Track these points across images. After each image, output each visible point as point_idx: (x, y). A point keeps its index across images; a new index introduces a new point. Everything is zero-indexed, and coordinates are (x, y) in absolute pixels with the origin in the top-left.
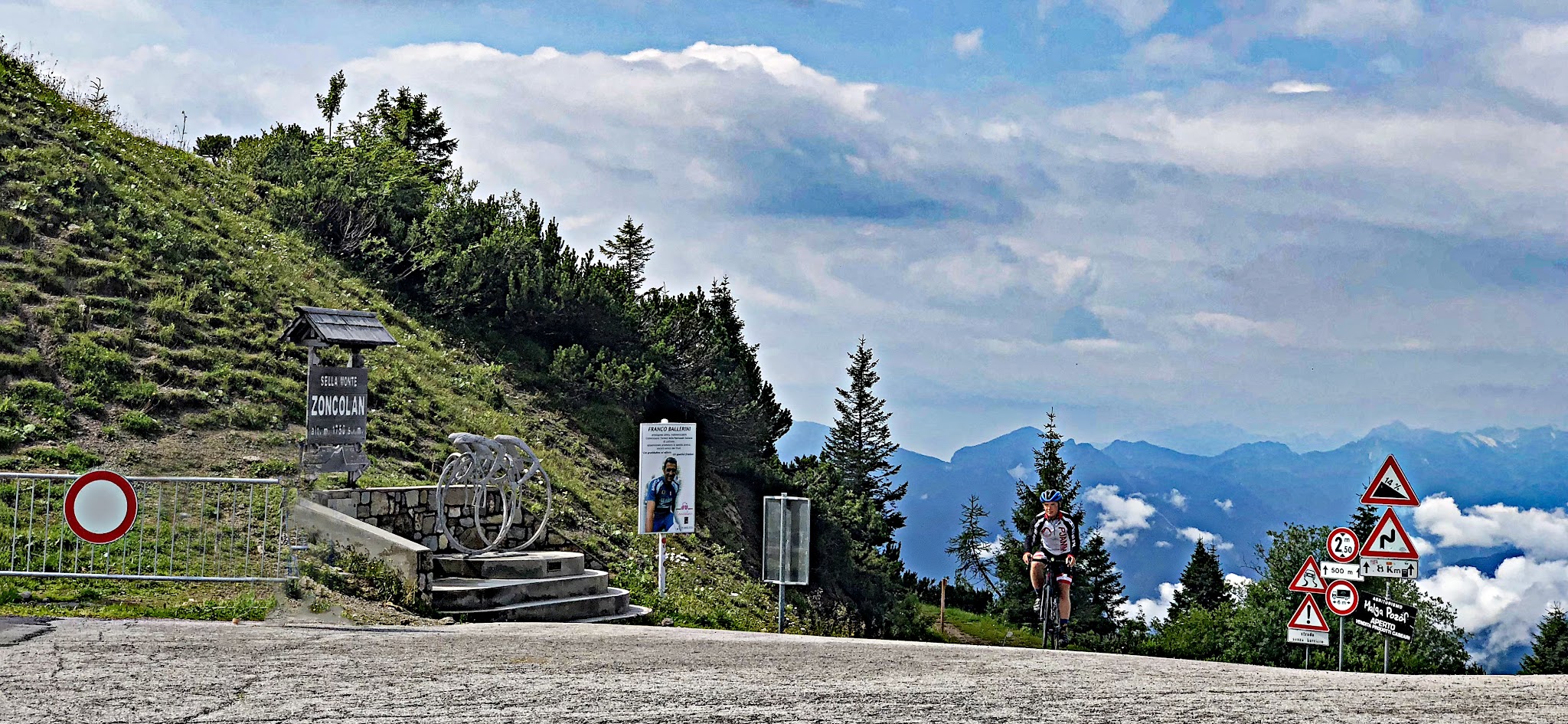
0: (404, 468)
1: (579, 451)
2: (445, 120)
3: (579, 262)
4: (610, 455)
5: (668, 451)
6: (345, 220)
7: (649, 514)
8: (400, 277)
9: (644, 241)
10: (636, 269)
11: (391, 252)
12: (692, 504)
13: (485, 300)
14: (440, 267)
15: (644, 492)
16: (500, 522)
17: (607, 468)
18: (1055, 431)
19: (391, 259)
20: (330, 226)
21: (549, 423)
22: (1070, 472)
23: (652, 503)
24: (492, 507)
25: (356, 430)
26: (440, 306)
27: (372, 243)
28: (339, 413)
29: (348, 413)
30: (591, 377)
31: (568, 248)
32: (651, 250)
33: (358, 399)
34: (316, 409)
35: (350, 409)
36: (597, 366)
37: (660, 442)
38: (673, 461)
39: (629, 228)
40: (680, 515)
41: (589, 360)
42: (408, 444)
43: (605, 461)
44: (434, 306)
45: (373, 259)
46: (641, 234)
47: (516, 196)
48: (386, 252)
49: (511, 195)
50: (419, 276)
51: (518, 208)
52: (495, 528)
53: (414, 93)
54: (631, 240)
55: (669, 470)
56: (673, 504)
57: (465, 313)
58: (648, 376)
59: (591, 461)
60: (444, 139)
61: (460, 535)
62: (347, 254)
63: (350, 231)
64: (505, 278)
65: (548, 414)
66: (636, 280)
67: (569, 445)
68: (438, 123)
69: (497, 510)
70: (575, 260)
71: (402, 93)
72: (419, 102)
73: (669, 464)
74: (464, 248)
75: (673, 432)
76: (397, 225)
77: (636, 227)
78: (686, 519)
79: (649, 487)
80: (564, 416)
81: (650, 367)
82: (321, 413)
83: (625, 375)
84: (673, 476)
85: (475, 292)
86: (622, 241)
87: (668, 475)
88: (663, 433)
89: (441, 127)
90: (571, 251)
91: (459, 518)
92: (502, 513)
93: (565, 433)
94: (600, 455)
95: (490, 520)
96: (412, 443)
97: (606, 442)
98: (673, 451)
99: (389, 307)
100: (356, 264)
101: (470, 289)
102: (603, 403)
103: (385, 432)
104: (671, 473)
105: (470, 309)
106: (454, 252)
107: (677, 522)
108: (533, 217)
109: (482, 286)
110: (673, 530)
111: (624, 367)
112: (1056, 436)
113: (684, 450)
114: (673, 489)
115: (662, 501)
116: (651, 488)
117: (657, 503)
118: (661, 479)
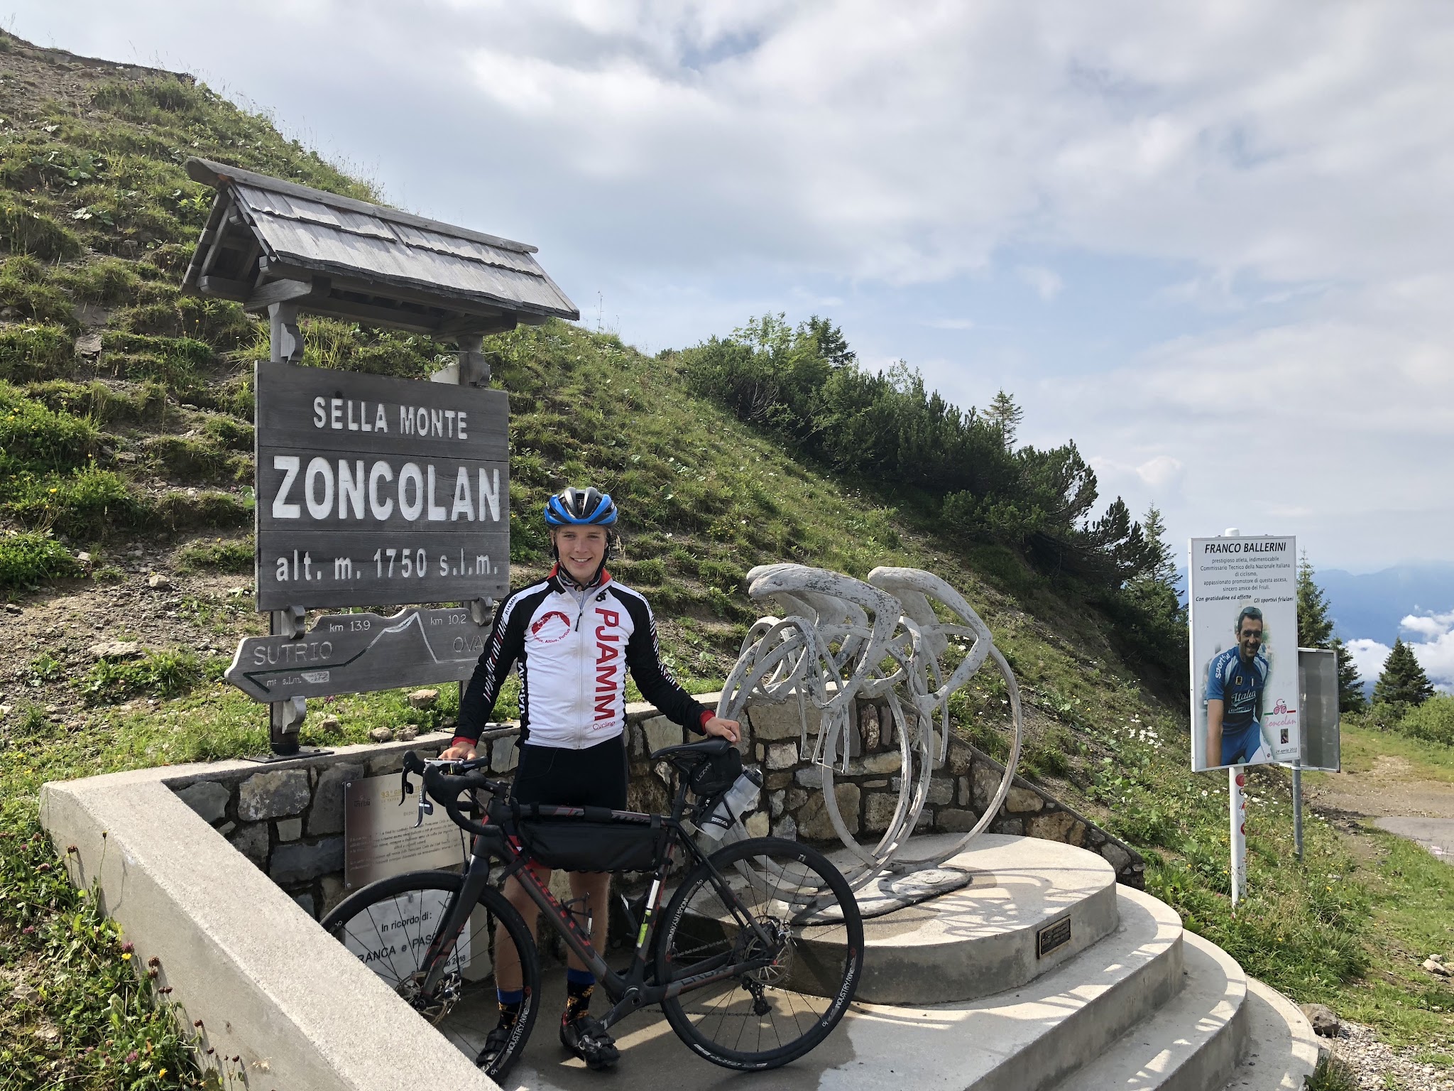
0: (709, 638)
1: (974, 589)
2: (845, 338)
3: (962, 419)
4: (1002, 591)
5: (1245, 593)
6: (753, 393)
7: (1213, 728)
8: (803, 439)
9: (1015, 408)
10: (1009, 432)
11: (793, 417)
12: (1293, 703)
13: (878, 456)
14: (837, 428)
15: (1200, 682)
16: (894, 767)
17: (1002, 604)
18: (1307, 562)
19: (793, 423)
20: (740, 396)
21: (943, 563)
22: (1321, 592)
23: (1217, 706)
24: (874, 735)
25: (471, 561)
26: (839, 462)
27: (777, 410)
28: (396, 510)
29: (437, 514)
30: (982, 521)
31: (952, 406)
32: (1020, 416)
33: (473, 478)
34: (296, 497)
35: (445, 500)
36: (985, 510)
37: (1229, 575)
38: (1254, 615)
39: (1002, 398)
40: (1272, 724)
41: (976, 504)
42: (726, 590)
43: (999, 597)
44: (832, 462)
45: (777, 424)
46: (1011, 402)
47: (903, 364)
48: (788, 417)
49: (898, 364)
50: (819, 436)
51: (905, 376)
52: (883, 783)
53: (821, 319)
54: (1004, 406)
55: (1248, 633)
56: (1258, 703)
57: (861, 468)
58: (1034, 516)
59: (987, 599)
60: (846, 351)
61: (797, 809)
62: (755, 421)
63: (757, 400)
64: (897, 436)
65: (940, 554)
66: (1010, 441)
67: (963, 583)
68: (841, 341)
69: (886, 741)
70: (959, 416)
71: (813, 319)
72: (826, 326)
73: (1247, 620)
74: (858, 411)
75: (1252, 554)
76: (799, 397)
77: (1008, 396)
78: (1284, 736)
79: (1211, 670)
80: (955, 556)
81: (1036, 508)
82: (320, 512)
83: (1013, 515)
84: (1256, 646)
85: (869, 449)
86: (997, 408)
87: (1246, 644)
88: (1234, 556)
89: (844, 343)
90: (955, 408)
91: (794, 768)
92: (898, 748)
93: (959, 572)
94: (993, 592)
95: (871, 765)
96: (733, 588)
97: (995, 579)
98: (1255, 594)
99: (790, 462)
100: (764, 428)
101: (864, 446)
102: (990, 543)
103: (689, 571)
104: (1251, 640)
105: (865, 465)
106: (850, 415)
107: (1268, 741)
108: (919, 386)
109: (875, 444)
110: (1258, 758)
111: (1011, 508)
112: (1308, 567)
113: (1275, 590)
114: (1257, 673)
115: (1238, 699)
116: (1215, 672)
117: (1227, 704)
118: (1233, 652)
